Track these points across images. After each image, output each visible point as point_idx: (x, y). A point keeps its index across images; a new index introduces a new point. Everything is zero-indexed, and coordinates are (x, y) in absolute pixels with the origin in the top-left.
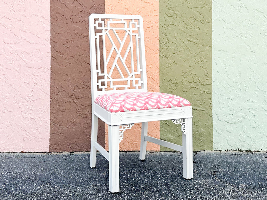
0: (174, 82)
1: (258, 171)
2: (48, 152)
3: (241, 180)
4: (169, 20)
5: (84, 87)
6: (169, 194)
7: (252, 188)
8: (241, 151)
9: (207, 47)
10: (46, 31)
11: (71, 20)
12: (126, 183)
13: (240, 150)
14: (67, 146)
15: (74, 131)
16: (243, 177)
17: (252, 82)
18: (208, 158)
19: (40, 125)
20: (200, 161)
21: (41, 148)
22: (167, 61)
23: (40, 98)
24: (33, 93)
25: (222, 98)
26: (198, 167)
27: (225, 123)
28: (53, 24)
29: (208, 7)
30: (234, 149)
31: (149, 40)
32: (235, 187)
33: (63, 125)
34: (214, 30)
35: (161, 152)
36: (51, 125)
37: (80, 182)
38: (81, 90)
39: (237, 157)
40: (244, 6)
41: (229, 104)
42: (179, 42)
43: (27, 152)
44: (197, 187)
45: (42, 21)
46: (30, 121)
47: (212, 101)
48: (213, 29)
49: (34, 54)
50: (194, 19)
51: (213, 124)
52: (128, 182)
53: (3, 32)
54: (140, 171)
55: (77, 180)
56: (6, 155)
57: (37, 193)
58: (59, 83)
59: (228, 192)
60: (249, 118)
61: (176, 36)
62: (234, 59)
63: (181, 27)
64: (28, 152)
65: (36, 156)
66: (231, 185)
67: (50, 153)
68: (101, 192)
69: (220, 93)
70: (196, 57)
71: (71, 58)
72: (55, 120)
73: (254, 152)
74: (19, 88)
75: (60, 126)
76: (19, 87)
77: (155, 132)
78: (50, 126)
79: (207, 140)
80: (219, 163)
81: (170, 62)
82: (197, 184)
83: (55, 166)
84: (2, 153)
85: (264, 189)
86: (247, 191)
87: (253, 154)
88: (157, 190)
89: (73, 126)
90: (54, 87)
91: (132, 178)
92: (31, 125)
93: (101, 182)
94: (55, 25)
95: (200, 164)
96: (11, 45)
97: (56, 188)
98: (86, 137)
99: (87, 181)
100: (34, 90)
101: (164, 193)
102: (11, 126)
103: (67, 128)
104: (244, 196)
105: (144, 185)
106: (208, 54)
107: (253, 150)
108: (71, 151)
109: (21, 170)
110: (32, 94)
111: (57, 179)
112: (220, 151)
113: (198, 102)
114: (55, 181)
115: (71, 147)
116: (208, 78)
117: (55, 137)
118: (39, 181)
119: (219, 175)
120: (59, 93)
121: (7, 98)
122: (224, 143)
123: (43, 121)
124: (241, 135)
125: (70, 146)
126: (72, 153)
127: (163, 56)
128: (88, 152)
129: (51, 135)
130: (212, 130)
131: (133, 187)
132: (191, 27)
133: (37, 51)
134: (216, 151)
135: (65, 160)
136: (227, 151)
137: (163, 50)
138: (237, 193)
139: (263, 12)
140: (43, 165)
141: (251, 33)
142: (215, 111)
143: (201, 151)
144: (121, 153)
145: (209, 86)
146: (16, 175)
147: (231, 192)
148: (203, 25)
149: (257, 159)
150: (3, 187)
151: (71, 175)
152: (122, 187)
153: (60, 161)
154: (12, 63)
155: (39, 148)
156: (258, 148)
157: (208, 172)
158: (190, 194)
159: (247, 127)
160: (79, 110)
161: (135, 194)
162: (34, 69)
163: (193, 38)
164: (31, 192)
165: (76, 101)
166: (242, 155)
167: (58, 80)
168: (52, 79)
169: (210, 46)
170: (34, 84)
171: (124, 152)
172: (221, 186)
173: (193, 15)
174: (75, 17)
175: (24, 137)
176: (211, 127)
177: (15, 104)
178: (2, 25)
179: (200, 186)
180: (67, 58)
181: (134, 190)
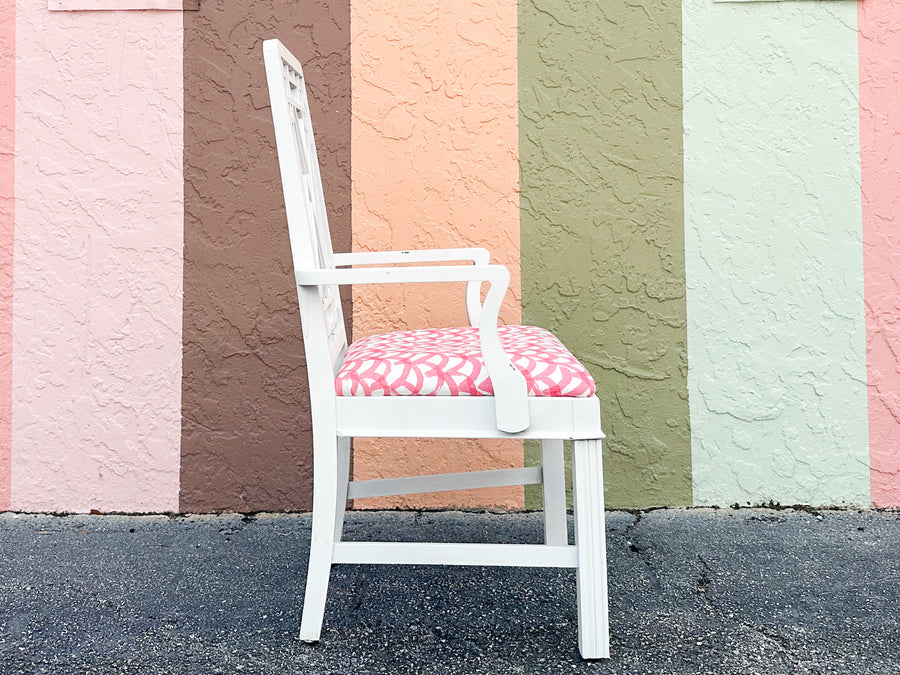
0: (566, 289)
1: (839, 577)
2: (177, 511)
3: (789, 611)
4: (549, 99)
5: (287, 307)
6: (559, 663)
7: (830, 639)
8: (778, 507)
9: (670, 181)
10: (168, 134)
11: (247, 100)
12: (418, 623)
13: (775, 504)
14: (236, 494)
15: (256, 445)
16: (795, 599)
17: (810, 291)
18: (677, 533)
19: (150, 427)
20: (653, 544)
21: (155, 500)
22: (545, 224)
23: (151, 341)
24: (128, 326)
25: (718, 340)
26: (648, 564)
27: (727, 420)
28: (190, 113)
29: (669, 57)
30: (756, 500)
31: (487, 161)
32: (773, 636)
33: (221, 427)
34: (689, 130)
35: (528, 511)
36: (185, 428)
37: (270, 621)
38: (276, 316)
39: (770, 529)
40: (781, 54)
41: (739, 360)
42: (581, 167)
43: (110, 514)
44: (648, 640)
45: (158, 103)
46: (119, 415)
47: (685, 352)
48: (685, 127)
49: (131, 205)
50: (626, 94)
51: (692, 422)
52: (427, 620)
53: (38, 140)
54: (464, 582)
55: (262, 615)
56: (45, 522)
57: (130, 660)
58: (210, 294)
59: (751, 657)
60: (804, 405)
61: (571, 147)
62: (753, 217)
63: (585, 120)
64: (114, 513)
65: (136, 527)
66: (760, 631)
67: (182, 515)
68: (338, 657)
69: (709, 325)
70: (635, 214)
71: (248, 217)
72: (196, 412)
73: (820, 509)
74: (86, 312)
75: (213, 430)
76: (85, 308)
77: (509, 449)
78: (182, 430)
79: (673, 474)
80: (713, 549)
81: (553, 229)
82: (650, 628)
83: (193, 562)
84: (33, 516)
85: (868, 642)
86: (814, 651)
87: (819, 517)
88: (519, 651)
89: (252, 430)
90: (195, 307)
91: (438, 608)
92: (121, 426)
93: (339, 621)
94: (197, 116)
95: (656, 556)
96: (62, 180)
97: (195, 641)
98: (293, 464)
99: (292, 617)
100: (133, 318)
101: (543, 660)
102: (60, 431)
103: (235, 437)
104: (806, 669)
105: (476, 633)
106: (670, 204)
107: (815, 504)
108: (247, 509)
109: (85, 577)
110: (127, 330)
111: (198, 611)
112: (713, 507)
113: (643, 352)
114: (191, 618)
115: (248, 498)
116: (674, 277)
117: (196, 465)
118: (140, 615)
119: (718, 595)
120: (209, 329)
121: (49, 342)
122: (726, 482)
123: (160, 416)
124: (781, 458)
125: (244, 494)
126: (249, 517)
127: (531, 210)
128: (299, 512)
129: (186, 460)
130: (688, 442)
131: (444, 641)
132: (617, 121)
133: (141, 195)
134: (702, 507)
135: (228, 539)
136: (737, 507)
137: (531, 191)
138: (780, 660)
139: (840, 70)
140: (158, 559)
141: (806, 138)
142: (697, 380)
143: (655, 509)
144: (404, 515)
145: (675, 304)
146: (70, 594)
147: (760, 654)
148: (656, 114)
149: (833, 534)
150: (25, 639)
151: (243, 596)
152: (407, 639)
153: (210, 545)
154: (64, 234)
155: (147, 501)
156: (834, 498)
157: (682, 583)
158: (628, 665)
159: (796, 432)
160: (270, 379)
161: (451, 667)
162: (134, 252)
163: (623, 155)
164: (113, 655)
165: (261, 353)
166: (783, 521)
167: (205, 285)
168: (187, 283)
169: (676, 179)
170: (133, 300)
171: (412, 514)
172: (728, 632)
173: (624, 84)
174: (258, 91)
175: (99, 465)
176: (684, 433)
177: (74, 363)
178: (35, 115)
179: (659, 636)
180: (233, 217)
181: (445, 650)
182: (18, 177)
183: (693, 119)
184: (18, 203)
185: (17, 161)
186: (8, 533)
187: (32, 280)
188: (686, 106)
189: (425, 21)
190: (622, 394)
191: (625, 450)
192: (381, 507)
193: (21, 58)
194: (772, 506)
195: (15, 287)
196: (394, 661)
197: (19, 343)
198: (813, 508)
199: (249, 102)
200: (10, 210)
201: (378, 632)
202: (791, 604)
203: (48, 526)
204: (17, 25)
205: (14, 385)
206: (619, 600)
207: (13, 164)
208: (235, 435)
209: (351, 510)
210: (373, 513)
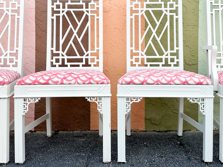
2: (33, 130)
9: (194, 26)
10: (30, 9)
15: (59, 110)
18: (194, 139)
20: (187, 143)
26: (186, 150)
28: (37, 2)
34: (201, 10)
35: (146, 131)
67: (35, 131)
75: (45, 105)
77: (140, 112)
81: (156, 42)
83: (34, 149)
89: (58, 105)
90: (39, 65)
94: (40, 3)
95: (188, 147)
106: (194, 34)
108: (56, 130)
116: (194, 57)
117: (39, 116)
125: (55, 125)
126: (56, 132)
127: (148, 35)
128: (73, 131)
129: (36, 114)
143: (186, 131)
145: (194, 66)
153: (41, 142)
169: (196, 26)
176: (196, 107)
183: (202, 6)
188: (200, 2)
191: (177, 112)
209: (89, 130)
210: (96, 131)
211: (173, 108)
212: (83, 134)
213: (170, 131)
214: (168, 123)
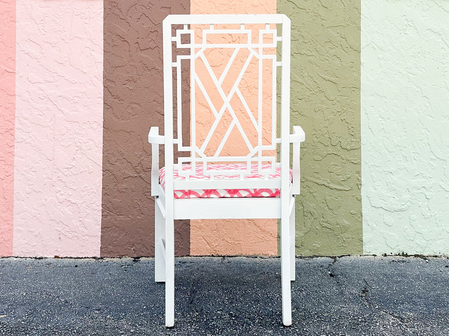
1: (433, 289)
2: (99, 256)
3: (406, 305)
4: (293, 47)
7: (424, 318)
8: (407, 256)
9: (353, 89)
10: (95, 63)
12: (221, 310)
13: (405, 254)
14: (129, 248)
15: (140, 223)
16: (410, 300)
17: (424, 145)
18: (354, 268)
19: (86, 213)
20: (342, 273)
21: (88, 251)
23: (87, 169)
25: (377, 171)
26: (338, 283)
27: (381, 211)
28: (107, 52)
29: (354, 25)
30: (395, 252)
32: (397, 317)
33: (122, 213)
34: (363, 63)
35: (279, 257)
36: (103, 214)
37: (147, 309)
39: (401, 266)
40: (411, 25)
41: (388, 181)
42: (309, 82)
43: (65, 258)
44: (335, 318)
45: (90, 47)
46: (70, 207)
47: (360, 176)
48: (361, 61)
49: (76, 99)
50: (332, 44)
51: (363, 212)
52: (226, 309)
53: (28, 65)
54: (245, 291)
55: (144, 306)
56: (31, 262)
57: (77, 328)
58: (117, 146)
59: (385, 326)
60: (420, 204)
61: (303, 71)
62: (395, 108)
63: (311, 58)
64: (67, 257)
65: (78, 265)
66: (391, 314)
67: (102, 258)
68: (181, 326)
69: (373, 163)
70: (336, 105)
71: (137, 106)
72: (109, 206)
73: (428, 257)
74: (52, 154)
75: (118, 215)
76: (52, 152)
77: (270, 225)
79: (353, 238)
80: (371, 276)
81: (294, 114)
82: (336, 313)
83: (108, 281)
84: (24, 259)
85: (443, 320)
86: (416, 324)
87: (427, 260)
88: (271, 323)
89: (138, 215)
90: (109, 152)
91: (231, 303)
92: (71, 213)
93: (182, 309)
94: (111, 53)
95: (342, 279)
96: (40, 86)
97: (110, 319)
99: (158, 307)
100: (77, 157)
101: (282, 327)
102: (39, 215)
104: (411, 332)
105: (250, 314)
106: (354, 101)
107: (425, 254)
108: (135, 256)
109: (53, 288)
110: (74, 163)
111: (111, 305)
112: (373, 255)
113: (339, 176)
114: (108, 308)
115: (136, 250)
116: (355, 138)
117: (109, 233)
118: (82, 307)
119: (372, 298)
120: (116, 163)
121: (33, 170)
122: (380, 243)
123: (91, 208)
124: (408, 230)
125: (134, 248)
126: (136, 259)
129: (104, 230)
130: (361, 222)
131: (234, 318)
132: (328, 58)
133: (81, 94)
134: (368, 255)
135: (126, 270)
136: (385, 255)
138: (399, 328)
139: (441, 33)
140: (90, 280)
141: (423, 68)
142: (366, 191)
143: (344, 256)
144: (215, 259)
145: (355, 152)
146: (46, 297)
147: (389, 325)
148: (347, 55)
149: (432, 269)
150: (24, 318)
151: (134, 298)
152: (215, 317)
153: (116, 273)
154: (41, 114)
155: (84, 251)
156: (435, 251)
157: (354, 292)
158: (324, 330)
159: (416, 218)
160: (148, 189)
161: (237, 330)
162: (77, 123)
163: (330, 75)
164: (69, 325)
165: (143, 176)
166: (408, 262)
167: (114, 141)
168: (105, 139)
169: (357, 88)
170: (77, 149)
171: (220, 258)
172: (375, 315)
173: (330, 39)
174: (142, 41)
175: (59, 233)
176: (359, 218)
177: (46, 180)
178: (26, 53)
179: (340, 316)
180: (129, 106)
181: (234, 322)
182: (17, 84)
183: (365, 57)
184: (17, 97)
185: (17, 76)
186: (12, 267)
187: (24, 138)
188: (362, 51)
189: (228, 6)
190: (328, 198)
191: (329, 226)
192: (204, 255)
193: (19, 22)
194: (403, 255)
195: (15, 141)
196: (209, 328)
197: (18, 170)
198: (424, 256)
199: (137, 46)
200: (13, 101)
201: (201, 314)
202: (408, 302)
203: (32, 264)
204: (17, 6)
205: (15, 192)
206: (322, 299)
207: (15, 77)
208: (129, 218)
209: (189, 256)
210: (200, 257)
211: (323, 220)
212: (180, 262)
213: (317, 257)
214: (315, 243)
